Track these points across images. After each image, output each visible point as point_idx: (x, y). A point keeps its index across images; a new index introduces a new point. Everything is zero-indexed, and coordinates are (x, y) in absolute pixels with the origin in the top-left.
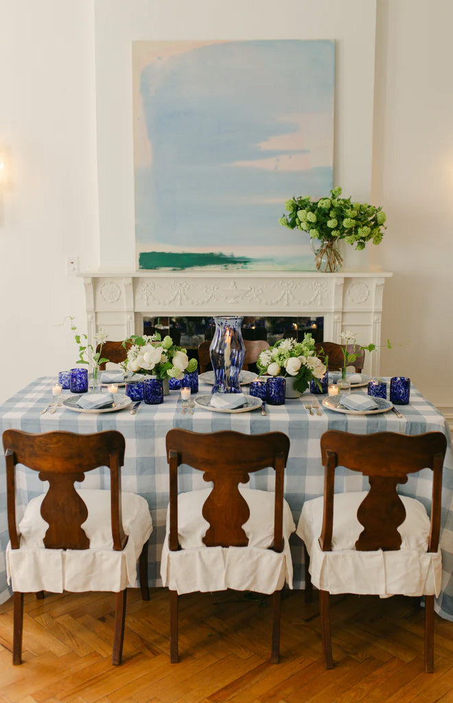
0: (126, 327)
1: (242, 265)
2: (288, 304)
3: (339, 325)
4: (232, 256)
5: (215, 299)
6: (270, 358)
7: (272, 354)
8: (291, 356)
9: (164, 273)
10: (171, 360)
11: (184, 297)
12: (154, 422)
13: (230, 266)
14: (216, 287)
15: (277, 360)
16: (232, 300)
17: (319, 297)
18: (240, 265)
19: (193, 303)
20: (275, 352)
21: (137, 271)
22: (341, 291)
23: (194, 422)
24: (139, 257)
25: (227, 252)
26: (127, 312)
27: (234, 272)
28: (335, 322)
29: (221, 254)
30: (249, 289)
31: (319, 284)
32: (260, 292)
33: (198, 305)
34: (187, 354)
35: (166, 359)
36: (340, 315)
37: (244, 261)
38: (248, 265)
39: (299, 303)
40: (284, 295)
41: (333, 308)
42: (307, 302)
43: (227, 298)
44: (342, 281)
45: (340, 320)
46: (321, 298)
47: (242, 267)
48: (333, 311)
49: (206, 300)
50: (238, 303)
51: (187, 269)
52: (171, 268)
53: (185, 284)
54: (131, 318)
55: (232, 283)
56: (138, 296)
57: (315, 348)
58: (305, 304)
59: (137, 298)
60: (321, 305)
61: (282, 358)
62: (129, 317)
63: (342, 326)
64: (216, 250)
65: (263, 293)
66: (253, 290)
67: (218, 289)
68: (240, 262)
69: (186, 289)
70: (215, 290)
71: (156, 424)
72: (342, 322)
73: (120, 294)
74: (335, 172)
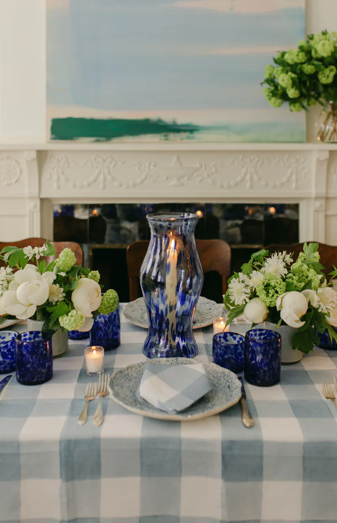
0: (27, 220)
1: (187, 134)
2: (251, 187)
3: (322, 216)
4: (174, 122)
5: (152, 180)
6: (248, 291)
7: (251, 283)
8: (289, 288)
9: (85, 144)
10: (68, 295)
11: (109, 178)
12: (17, 445)
13: (172, 136)
14: (152, 164)
15: (262, 294)
16: (175, 182)
17: (294, 177)
18: (184, 135)
19: (121, 186)
20: (257, 279)
21: (48, 142)
22: (325, 168)
23: (102, 447)
24: (50, 124)
25: (167, 117)
26: (30, 198)
27: (177, 143)
28: (316, 211)
29: (160, 121)
30: (198, 165)
31: (293, 160)
32: (214, 170)
33: (128, 187)
34: (100, 283)
35: (60, 294)
36: (323, 202)
37: (190, 129)
38: (196, 135)
39: (267, 186)
40: (246, 174)
41: (313, 192)
42: (277, 183)
43: (167, 179)
44: (327, 155)
45: (323, 208)
46: (297, 180)
47: (188, 137)
48: (314, 196)
49: (138, 181)
50: (182, 185)
51: (116, 140)
52: (93, 139)
53: (110, 159)
54: (35, 206)
55: (175, 158)
56: (46, 176)
57: (322, 268)
58: (275, 187)
59: (43, 179)
60: (297, 188)
61: (272, 292)
62: (32, 205)
63: (326, 216)
64: (153, 115)
65: (216, 172)
66: (203, 168)
67: (155, 165)
68: (185, 131)
69: (112, 166)
70: (152, 166)
71: (22, 451)
72: (326, 210)
73: (21, 172)
74: (307, 15)
